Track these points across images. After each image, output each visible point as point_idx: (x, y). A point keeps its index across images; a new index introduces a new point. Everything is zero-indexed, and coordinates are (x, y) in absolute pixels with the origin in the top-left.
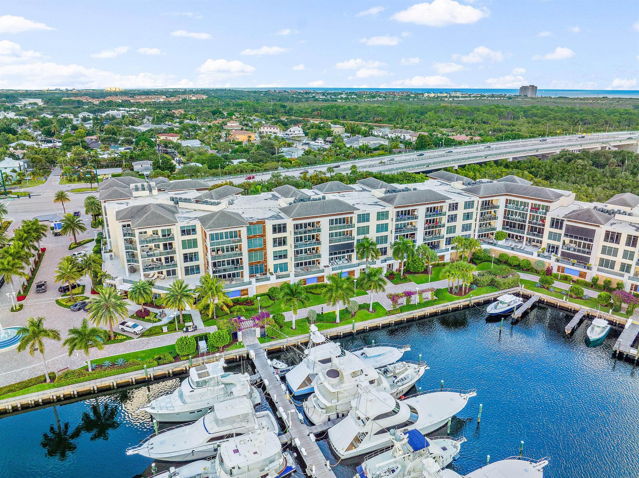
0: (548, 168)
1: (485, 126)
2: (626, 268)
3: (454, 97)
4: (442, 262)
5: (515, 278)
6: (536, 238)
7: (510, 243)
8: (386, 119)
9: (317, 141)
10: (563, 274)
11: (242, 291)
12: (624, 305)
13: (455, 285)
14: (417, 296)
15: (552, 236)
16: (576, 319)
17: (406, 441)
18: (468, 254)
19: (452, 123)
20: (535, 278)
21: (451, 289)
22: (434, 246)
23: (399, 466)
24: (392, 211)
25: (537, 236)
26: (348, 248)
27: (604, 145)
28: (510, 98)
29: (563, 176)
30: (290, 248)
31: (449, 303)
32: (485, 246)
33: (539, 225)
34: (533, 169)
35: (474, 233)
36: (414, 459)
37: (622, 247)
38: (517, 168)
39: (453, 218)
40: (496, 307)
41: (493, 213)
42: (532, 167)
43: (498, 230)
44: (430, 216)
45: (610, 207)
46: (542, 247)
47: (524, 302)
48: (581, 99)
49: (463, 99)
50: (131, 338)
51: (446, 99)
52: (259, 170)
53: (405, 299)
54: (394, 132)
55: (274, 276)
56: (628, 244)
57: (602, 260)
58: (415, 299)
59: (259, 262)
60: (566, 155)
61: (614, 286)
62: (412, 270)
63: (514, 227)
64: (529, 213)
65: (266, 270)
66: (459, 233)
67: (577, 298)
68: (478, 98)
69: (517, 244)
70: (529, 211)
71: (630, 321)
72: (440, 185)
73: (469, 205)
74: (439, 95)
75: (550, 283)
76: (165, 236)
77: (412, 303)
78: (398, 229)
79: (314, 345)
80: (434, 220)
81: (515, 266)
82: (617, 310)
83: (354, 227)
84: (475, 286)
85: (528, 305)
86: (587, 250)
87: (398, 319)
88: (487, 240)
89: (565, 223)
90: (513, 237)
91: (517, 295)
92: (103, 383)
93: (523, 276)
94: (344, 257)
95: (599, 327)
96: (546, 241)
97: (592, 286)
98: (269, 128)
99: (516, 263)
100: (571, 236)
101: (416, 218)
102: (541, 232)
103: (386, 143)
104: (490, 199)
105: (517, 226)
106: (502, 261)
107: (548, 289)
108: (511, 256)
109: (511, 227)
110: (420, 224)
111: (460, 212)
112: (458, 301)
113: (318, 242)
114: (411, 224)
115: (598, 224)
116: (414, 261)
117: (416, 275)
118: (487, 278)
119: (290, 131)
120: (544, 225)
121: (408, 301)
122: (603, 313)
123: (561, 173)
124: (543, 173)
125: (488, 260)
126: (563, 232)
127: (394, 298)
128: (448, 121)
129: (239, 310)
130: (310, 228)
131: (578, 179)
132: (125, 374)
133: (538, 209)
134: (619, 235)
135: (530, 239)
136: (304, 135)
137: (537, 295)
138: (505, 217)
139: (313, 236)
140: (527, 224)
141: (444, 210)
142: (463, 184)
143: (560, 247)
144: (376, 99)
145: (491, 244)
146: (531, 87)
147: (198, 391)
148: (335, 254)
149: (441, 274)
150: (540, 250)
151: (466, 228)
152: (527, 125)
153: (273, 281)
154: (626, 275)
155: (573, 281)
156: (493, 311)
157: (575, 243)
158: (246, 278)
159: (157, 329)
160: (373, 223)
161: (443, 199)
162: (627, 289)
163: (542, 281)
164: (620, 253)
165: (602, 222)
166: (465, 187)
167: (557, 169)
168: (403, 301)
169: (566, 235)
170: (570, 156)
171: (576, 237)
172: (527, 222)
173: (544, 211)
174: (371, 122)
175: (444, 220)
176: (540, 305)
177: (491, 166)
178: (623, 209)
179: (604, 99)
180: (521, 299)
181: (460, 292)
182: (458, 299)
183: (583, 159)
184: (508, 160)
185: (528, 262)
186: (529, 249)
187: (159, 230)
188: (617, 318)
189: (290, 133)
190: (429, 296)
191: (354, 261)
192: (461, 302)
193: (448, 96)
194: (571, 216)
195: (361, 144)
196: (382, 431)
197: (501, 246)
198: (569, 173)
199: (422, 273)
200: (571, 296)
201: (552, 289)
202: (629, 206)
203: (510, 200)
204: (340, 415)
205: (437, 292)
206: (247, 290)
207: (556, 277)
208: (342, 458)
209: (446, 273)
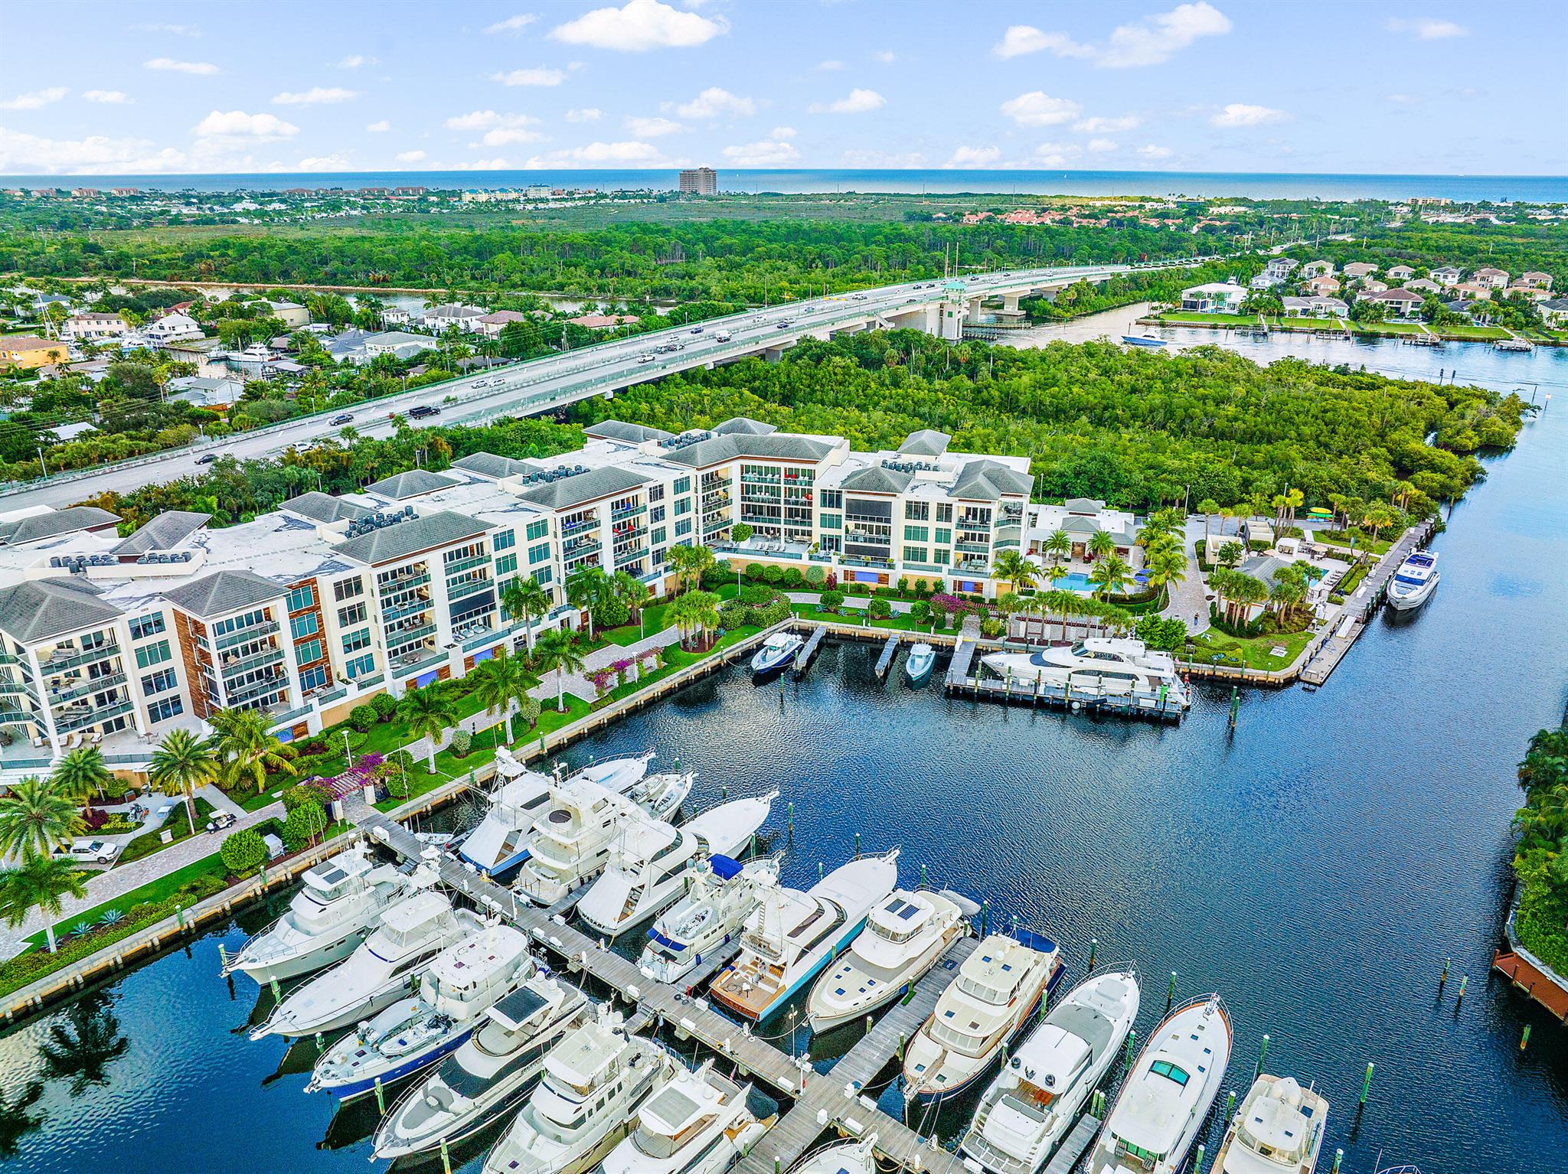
0: (784, 379)
1: (634, 282)
2: (942, 557)
3: (535, 200)
4: (653, 597)
5: (782, 605)
6: (800, 528)
7: (760, 543)
8: (399, 274)
9: (249, 351)
10: (853, 583)
11: (294, 728)
12: (949, 616)
13: (690, 634)
14: (635, 667)
15: (828, 521)
16: (888, 650)
17: (710, 870)
18: (695, 575)
19: (559, 278)
20: (814, 598)
21: (685, 642)
22: (635, 571)
23: (709, 908)
24: (552, 517)
25: (802, 523)
26: (484, 602)
27: (871, 319)
28: (662, 199)
29: (814, 391)
30: (374, 624)
31: (688, 669)
32: (719, 556)
33: (803, 504)
34: (757, 383)
35: (696, 537)
36: (727, 893)
37: (932, 524)
38: (725, 383)
39: (658, 514)
40: (764, 658)
41: (721, 493)
42: (755, 379)
43: (735, 523)
44: (620, 516)
45: (905, 459)
46: (814, 541)
47: (806, 641)
48: (807, 198)
49: (558, 205)
50: (97, 873)
51: (519, 207)
52: (148, 451)
53: (615, 676)
54: (440, 313)
55: (355, 685)
56: (939, 518)
57: (907, 549)
58: (633, 673)
59: (315, 663)
60: (811, 348)
61: (930, 588)
62: (607, 622)
63: (761, 513)
64: (782, 486)
65: (330, 677)
66: (671, 540)
67: (881, 618)
68: (592, 202)
69: (771, 544)
70: (782, 482)
71: (960, 638)
72: (616, 450)
73: (681, 485)
74: (499, 196)
75: (839, 601)
76: (90, 646)
77: (628, 681)
78: (569, 549)
79: (508, 779)
80: (624, 523)
81: (775, 583)
82: (940, 626)
83: (490, 561)
84: (722, 631)
85: (812, 645)
86: (883, 537)
87: (612, 714)
88: (720, 544)
89: (845, 497)
90: (761, 532)
91: (791, 631)
92: (96, 963)
93: (796, 597)
94: (473, 623)
95: (921, 657)
96: (818, 531)
97: (900, 594)
98: (93, 322)
99: (777, 577)
100: (857, 518)
101: (597, 524)
102: (807, 515)
103: (431, 345)
104: (713, 470)
105: (765, 511)
106: (754, 577)
107: (836, 612)
108: (765, 566)
109: (755, 514)
110: (605, 535)
111: (669, 500)
112: (702, 662)
113: (425, 601)
114: (587, 536)
115: (893, 492)
116: (609, 606)
117: (615, 630)
118: (739, 613)
119: (162, 328)
120: (810, 504)
121: (621, 678)
122: (921, 635)
123: (809, 386)
124: (777, 389)
125: (732, 579)
126: (842, 512)
127: (598, 678)
128: (547, 274)
129: (312, 764)
130: (406, 577)
131: (840, 396)
132: (137, 936)
133: (797, 476)
134: (925, 506)
135: (791, 531)
136: (203, 335)
137: (823, 626)
138: (743, 499)
139: (411, 593)
140: (782, 505)
141: (641, 503)
142: (659, 444)
143: (843, 538)
144: (343, 213)
145: (729, 549)
146: (702, 173)
147: (333, 907)
148: (462, 618)
149: (665, 619)
150: (811, 548)
151: (682, 528)
152: (717, 274)
153: (354, 696)
154: (945, 567)
155: (873, 592)
156: (762, 666)
157: (864, 527)
158: (296, 699)
159: (148, 841)
160: (522, 547)
161: (637, 483)
162: (949, 590)
163: (824, 601)
164: (932, 534)
165: (899, 488)
166: (665, 451)
167: (801, 379)
168: (613, 680)
169: (849, 517)
170: (818, 351)
171: (864, 519)
172: (782, 502)
173: (807, 478)
174: (362, 283)
175: (645, 519)
176: (830, 642)
177: (677, 386)
178: (924, 459)
179: (849, 196)
180: (799, 637)
181: (701, 645)
182: (702, 658)
183: (842, 355)
184: (707, 368)
185: (796, 573)
186: (793, 548)
187: (76, 638)
188: (943, 639)
189: (161, 333)
190: (653, 662)
191: (498, 624)
192: (707, 662)
193: (522, 198)
194: (850, 483)
195: (375, 354)
196: (666, 877)
197: (747, 552)
198: (822, 386)
199: (626, 624)
200: (873, 618)
201: (842, 611)
202: (932, 453)
203: (748, 467)
204: (586, 880)
205: (666, 653)
206: (305, 724)
207: (843, 588)
208: (615, 934)
209: (673, 616)
